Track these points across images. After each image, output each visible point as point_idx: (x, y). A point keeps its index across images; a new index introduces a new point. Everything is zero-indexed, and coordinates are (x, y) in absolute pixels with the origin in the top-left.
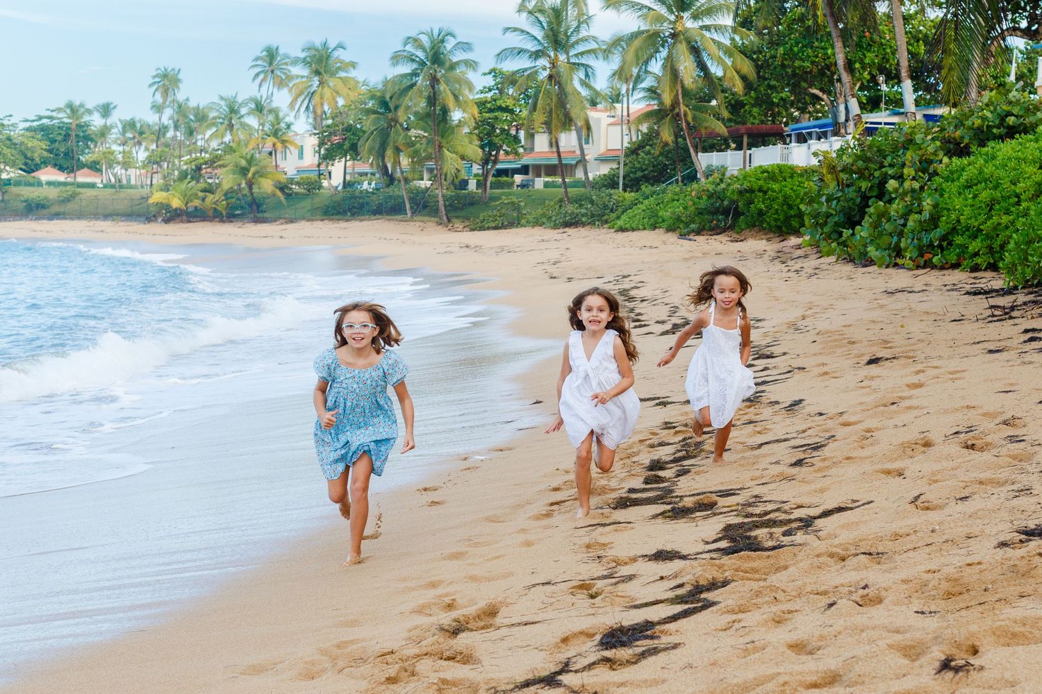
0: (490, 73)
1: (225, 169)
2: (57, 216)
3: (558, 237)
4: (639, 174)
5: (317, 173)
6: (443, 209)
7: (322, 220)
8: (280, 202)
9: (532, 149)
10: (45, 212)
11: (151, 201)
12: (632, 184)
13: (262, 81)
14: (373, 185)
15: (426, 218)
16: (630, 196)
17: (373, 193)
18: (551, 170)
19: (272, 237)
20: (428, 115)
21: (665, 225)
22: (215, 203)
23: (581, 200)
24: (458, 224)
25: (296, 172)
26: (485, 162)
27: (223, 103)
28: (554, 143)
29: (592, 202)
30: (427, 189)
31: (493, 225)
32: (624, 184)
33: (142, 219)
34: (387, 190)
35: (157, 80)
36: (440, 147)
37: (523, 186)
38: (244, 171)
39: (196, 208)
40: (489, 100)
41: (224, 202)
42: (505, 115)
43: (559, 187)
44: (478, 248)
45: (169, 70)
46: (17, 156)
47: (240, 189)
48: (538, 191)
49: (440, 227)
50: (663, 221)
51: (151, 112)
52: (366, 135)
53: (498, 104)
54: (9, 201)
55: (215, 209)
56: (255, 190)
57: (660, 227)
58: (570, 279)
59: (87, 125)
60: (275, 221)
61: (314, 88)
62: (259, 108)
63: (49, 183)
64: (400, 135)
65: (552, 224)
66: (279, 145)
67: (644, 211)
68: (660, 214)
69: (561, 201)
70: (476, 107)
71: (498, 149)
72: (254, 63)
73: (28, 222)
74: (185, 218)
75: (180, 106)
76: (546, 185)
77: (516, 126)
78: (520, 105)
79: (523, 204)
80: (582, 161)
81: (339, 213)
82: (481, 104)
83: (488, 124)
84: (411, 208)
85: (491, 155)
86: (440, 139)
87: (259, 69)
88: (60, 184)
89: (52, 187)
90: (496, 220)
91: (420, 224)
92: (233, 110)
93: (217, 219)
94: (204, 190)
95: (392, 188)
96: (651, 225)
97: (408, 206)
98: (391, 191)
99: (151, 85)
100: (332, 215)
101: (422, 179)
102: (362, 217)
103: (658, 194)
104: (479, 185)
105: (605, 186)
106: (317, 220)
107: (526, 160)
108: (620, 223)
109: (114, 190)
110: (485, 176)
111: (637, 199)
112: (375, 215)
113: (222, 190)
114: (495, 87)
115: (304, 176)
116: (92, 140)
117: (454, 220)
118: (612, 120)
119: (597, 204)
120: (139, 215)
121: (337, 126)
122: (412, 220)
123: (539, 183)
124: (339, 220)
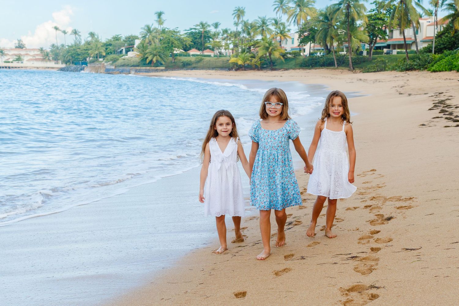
0: (374, 3)
1: (260, 48)
2: (195, 68)
3: (403, 75)
4: (442, 46)
5: (299, 50)
6: (351, 64)
7: (299, 69)
8: (283, 62)
9: (392, 37)
10: (190, 66)
11: (230, 62)
12: (439, 50)
13: (278, 11)
14: (322, 54)
15: (344, 68)
16: (438, 56)
17: (321, 57)
18: (400, 46)
19: (277, 76)
20: (346, 22)
21: (457, 69)
22: (256, 62)
23: (414, 58)
24: (358, 70)
25: (291, 49)
26: (371, 42)
27: (260, 20)
28: (402, 33)
29: (419, 59)
30: (345, 55)
31: (373, 71)
32: (435, 51)
33: (227, 69)
34: (327, 56)
35: (235, 12)
36: (351, 36)
37: (387, 53)
38: (267, 48)
39: (248, 64)
40: (373, 15)
41: (259, 62)
42: (380, 21)
43: (405, 53)
44: (365, 80)
45: (240, 7)
46: (180, 44)
47: (266, 56)
48: (394, 55)
49: (349, 72)
50: (456, 67)
51: (234, 26)
52: (318, 32)
53: (377, 17)
54: (176, 62)
55: (256, 65)
56: (272, 56)
57: (454, 70)
58: (410, 95)
59: (209, 32)
60: (280, 70)
61: (298, 12)
62: (276, 23)
63: (193, 55)
64: (333, 31)
65: (400, 70)
66: (283, 37)
67: (445, 62)
68: (454, 63)
69: (405, 59)
70: (367, 18)
71: (377, 37)
72: (275, 3)
73: (183, 71)
74: (243, 68)
75: (245, 23)
76: (398, 53)
77: (385, 26)
78: (387, 17)
79: (387, 61)
80: (415, 42)
81: (306, 66)
82: (370, 17)
83: (372, 26)
84: (337, 64)
85: (373, 40)
86: (350, 33)
87: (276, 6)
88: (197, 55)
89: (194, 57)
90: (375, 68)
91: (341, 70)
92: (264, 23)
93: (257, 69)
94: (252, 57)
95: (329, 55)
96: (449, 69)
97: (336, 63)
98: (330, 56)
99: (233, 14)
100: (304, 67)
101: (343, 51)
102: (316, 68)
103: (453, 54)
104: (368, 53)
105: (426, 52)
106: (297, 69)
107: (389, 42)
108: (433, 68)
109: (216, 58)
110: (370, 49)
111: (442, 57)
112: (321, 66)
113: (258, 57)
114: (376, 9)
115: (294, 51)
116: (211, 38)
117: (356, 69)
118: (429, 23)
119: (422, 60)
120: (226, 68)
121: (307, 28)
122: (337, 69)
123: (395, 52)
124: (306, 69)
